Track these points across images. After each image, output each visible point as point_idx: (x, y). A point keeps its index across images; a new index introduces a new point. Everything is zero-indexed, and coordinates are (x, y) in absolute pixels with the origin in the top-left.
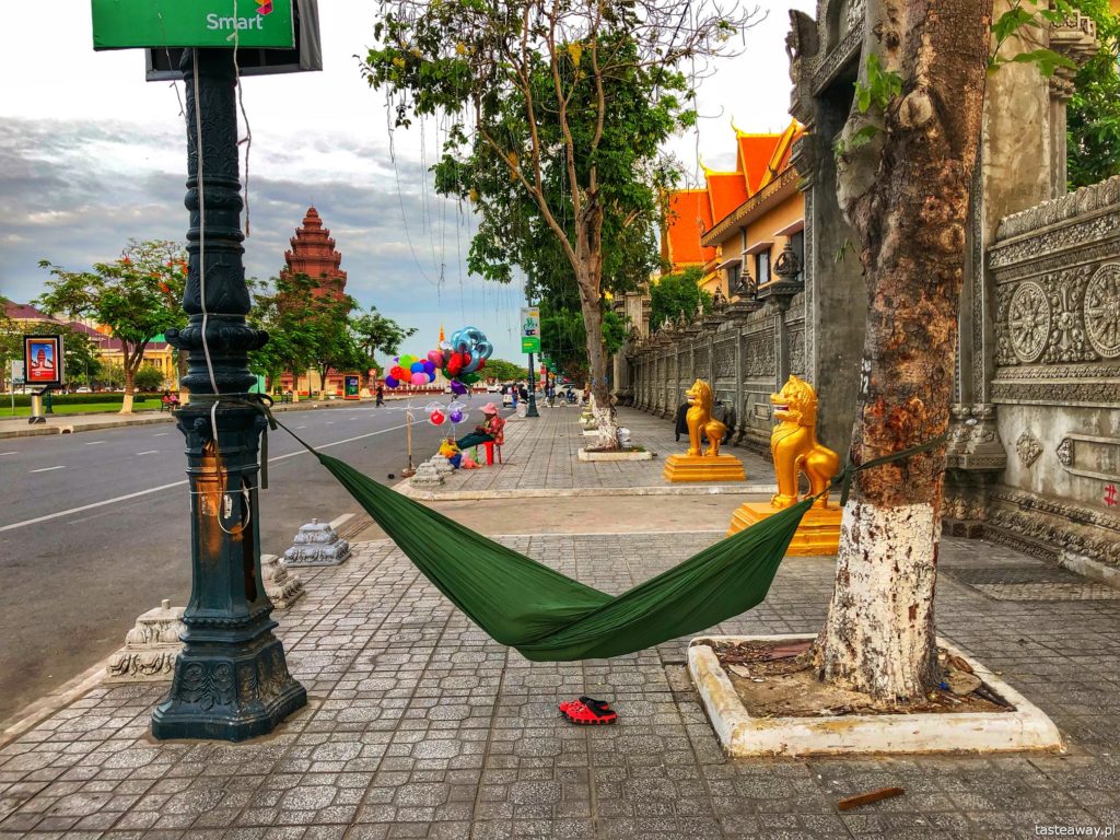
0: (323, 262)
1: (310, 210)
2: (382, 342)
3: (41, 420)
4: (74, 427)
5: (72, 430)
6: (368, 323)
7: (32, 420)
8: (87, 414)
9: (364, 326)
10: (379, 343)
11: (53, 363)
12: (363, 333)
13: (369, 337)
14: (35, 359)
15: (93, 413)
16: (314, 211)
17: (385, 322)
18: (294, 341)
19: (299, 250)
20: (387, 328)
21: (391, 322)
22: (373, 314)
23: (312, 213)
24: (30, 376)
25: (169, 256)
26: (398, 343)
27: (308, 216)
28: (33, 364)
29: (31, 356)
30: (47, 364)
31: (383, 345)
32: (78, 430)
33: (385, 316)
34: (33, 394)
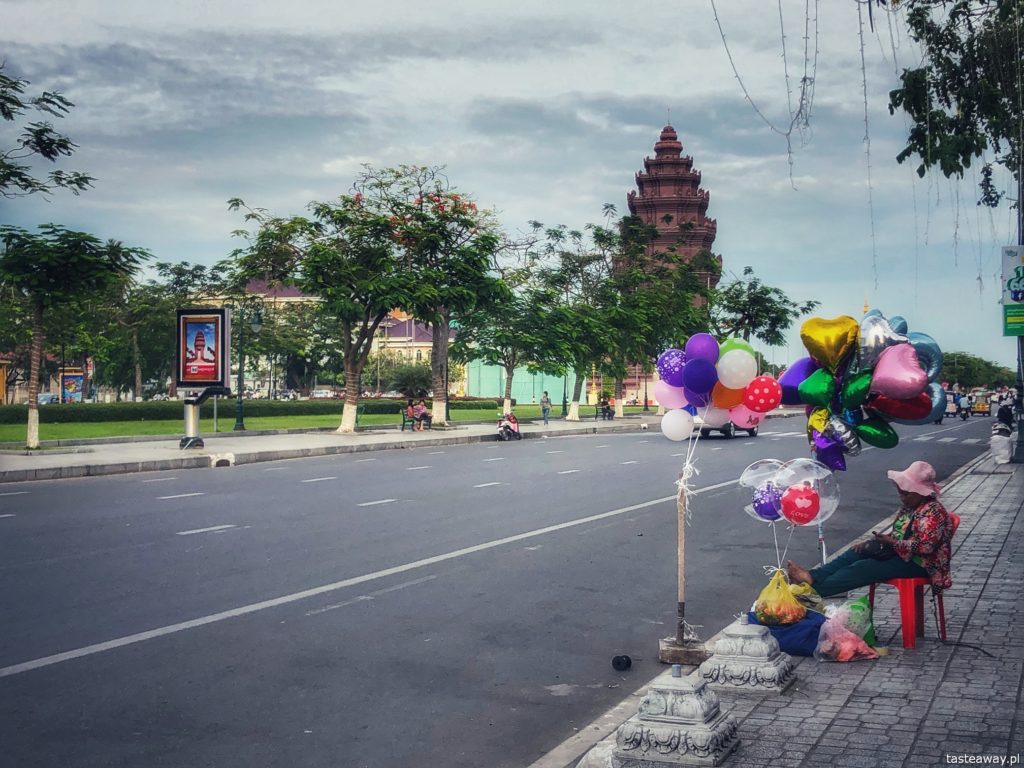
0: (683, 206)
1: (666, 130)
2: (760, 324)
3: (198, 443)
4: (236, 456)
5: (232, 460)
6: (740, 293)
7: (184, 443)
8: (291, 432)
9: (733, 300)
10: (755, 325)
11: (214, 353)
12: (730, 310)
13: (740, 316)
14: (191, 347)
15: (301, 431)
16: (672, 130)
17: (766, 291)
18: (614, 322)
19: (648, 190)
20: (770, 300)
21: (776, 291)
22: (747, 280)
23: (669, 135)
24: (185, 373)
25: (417, 189)
26: (785, 326)
27: (663, 138)
28: (189, 355)
29: (185, 343)
30: (208, 355)
31: (762, 329)
32: (242, 460)
33: (766, 282)
34: (188, 402)
